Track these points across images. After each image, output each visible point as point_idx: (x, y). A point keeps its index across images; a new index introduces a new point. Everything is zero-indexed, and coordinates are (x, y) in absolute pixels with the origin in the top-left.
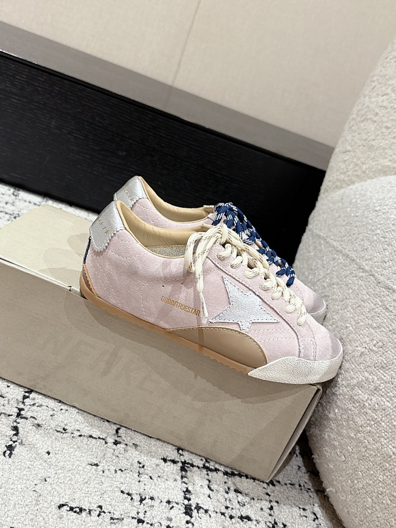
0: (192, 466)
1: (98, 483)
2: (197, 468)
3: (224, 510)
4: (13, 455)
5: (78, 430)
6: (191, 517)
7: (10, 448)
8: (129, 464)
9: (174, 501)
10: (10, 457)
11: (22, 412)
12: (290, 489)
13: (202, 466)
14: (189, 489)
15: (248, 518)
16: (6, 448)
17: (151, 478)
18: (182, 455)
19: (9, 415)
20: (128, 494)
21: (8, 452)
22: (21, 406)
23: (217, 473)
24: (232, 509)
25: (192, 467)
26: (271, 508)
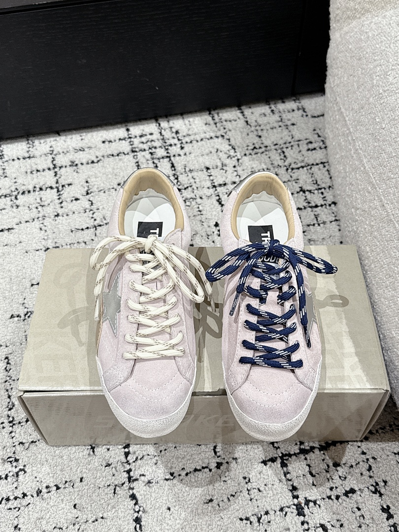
0: (290, 455)
1: (219, 520)
2: (295, 457)
3: (329, 493)
4: (143, 527)
5: (182, 469)
6: (304, 516)
7: (138, 520)
8: (236, 485)
9: (285, 506)
10: (141, 531)
11: (132, 474)
12: (382, 435)
13: (298, 451)
14: (295, 484)
15: (353, 491)
16: (134, 523)
17: (259, 490)
18: (279, 448)
19: (123, 484)
20: (247, 519)
21: (138, 526)
22: (128, 467)
23: (313, 452)
24: (336, 488)
25: (290, 459)
26: (370, 469)
